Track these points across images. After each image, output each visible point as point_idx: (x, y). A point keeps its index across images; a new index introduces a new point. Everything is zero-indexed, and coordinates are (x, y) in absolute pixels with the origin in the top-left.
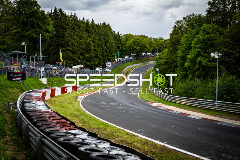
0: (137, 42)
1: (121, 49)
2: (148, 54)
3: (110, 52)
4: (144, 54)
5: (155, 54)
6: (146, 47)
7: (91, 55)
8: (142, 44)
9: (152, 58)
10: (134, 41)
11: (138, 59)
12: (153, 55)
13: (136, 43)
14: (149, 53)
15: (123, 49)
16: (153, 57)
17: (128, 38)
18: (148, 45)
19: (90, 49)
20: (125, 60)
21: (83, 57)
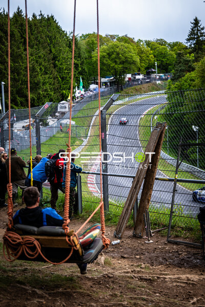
0: (115, 53)
1: (80, 69)
2: (137, 77)
3: (63, 78)
4: (130, 79)
5: (153, 76)
6: (134, 63)
7: (39, 94)
8: (126, 58)
9: (145, 85)
10: (108, 52)
11: (117, 91)
12: (148, 78)
13: (113, 56)
14: (139, 74)
15: (84, 69)
16: (148, 84)
17: (93, 43)
18: (137, 59)
19: (36, 81)
20: (91, 93)
21: (23, 99)
